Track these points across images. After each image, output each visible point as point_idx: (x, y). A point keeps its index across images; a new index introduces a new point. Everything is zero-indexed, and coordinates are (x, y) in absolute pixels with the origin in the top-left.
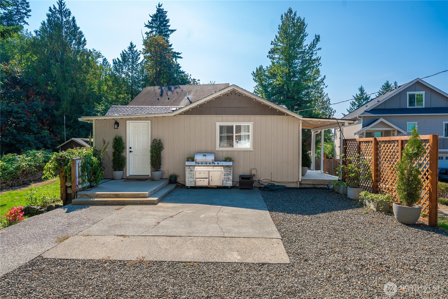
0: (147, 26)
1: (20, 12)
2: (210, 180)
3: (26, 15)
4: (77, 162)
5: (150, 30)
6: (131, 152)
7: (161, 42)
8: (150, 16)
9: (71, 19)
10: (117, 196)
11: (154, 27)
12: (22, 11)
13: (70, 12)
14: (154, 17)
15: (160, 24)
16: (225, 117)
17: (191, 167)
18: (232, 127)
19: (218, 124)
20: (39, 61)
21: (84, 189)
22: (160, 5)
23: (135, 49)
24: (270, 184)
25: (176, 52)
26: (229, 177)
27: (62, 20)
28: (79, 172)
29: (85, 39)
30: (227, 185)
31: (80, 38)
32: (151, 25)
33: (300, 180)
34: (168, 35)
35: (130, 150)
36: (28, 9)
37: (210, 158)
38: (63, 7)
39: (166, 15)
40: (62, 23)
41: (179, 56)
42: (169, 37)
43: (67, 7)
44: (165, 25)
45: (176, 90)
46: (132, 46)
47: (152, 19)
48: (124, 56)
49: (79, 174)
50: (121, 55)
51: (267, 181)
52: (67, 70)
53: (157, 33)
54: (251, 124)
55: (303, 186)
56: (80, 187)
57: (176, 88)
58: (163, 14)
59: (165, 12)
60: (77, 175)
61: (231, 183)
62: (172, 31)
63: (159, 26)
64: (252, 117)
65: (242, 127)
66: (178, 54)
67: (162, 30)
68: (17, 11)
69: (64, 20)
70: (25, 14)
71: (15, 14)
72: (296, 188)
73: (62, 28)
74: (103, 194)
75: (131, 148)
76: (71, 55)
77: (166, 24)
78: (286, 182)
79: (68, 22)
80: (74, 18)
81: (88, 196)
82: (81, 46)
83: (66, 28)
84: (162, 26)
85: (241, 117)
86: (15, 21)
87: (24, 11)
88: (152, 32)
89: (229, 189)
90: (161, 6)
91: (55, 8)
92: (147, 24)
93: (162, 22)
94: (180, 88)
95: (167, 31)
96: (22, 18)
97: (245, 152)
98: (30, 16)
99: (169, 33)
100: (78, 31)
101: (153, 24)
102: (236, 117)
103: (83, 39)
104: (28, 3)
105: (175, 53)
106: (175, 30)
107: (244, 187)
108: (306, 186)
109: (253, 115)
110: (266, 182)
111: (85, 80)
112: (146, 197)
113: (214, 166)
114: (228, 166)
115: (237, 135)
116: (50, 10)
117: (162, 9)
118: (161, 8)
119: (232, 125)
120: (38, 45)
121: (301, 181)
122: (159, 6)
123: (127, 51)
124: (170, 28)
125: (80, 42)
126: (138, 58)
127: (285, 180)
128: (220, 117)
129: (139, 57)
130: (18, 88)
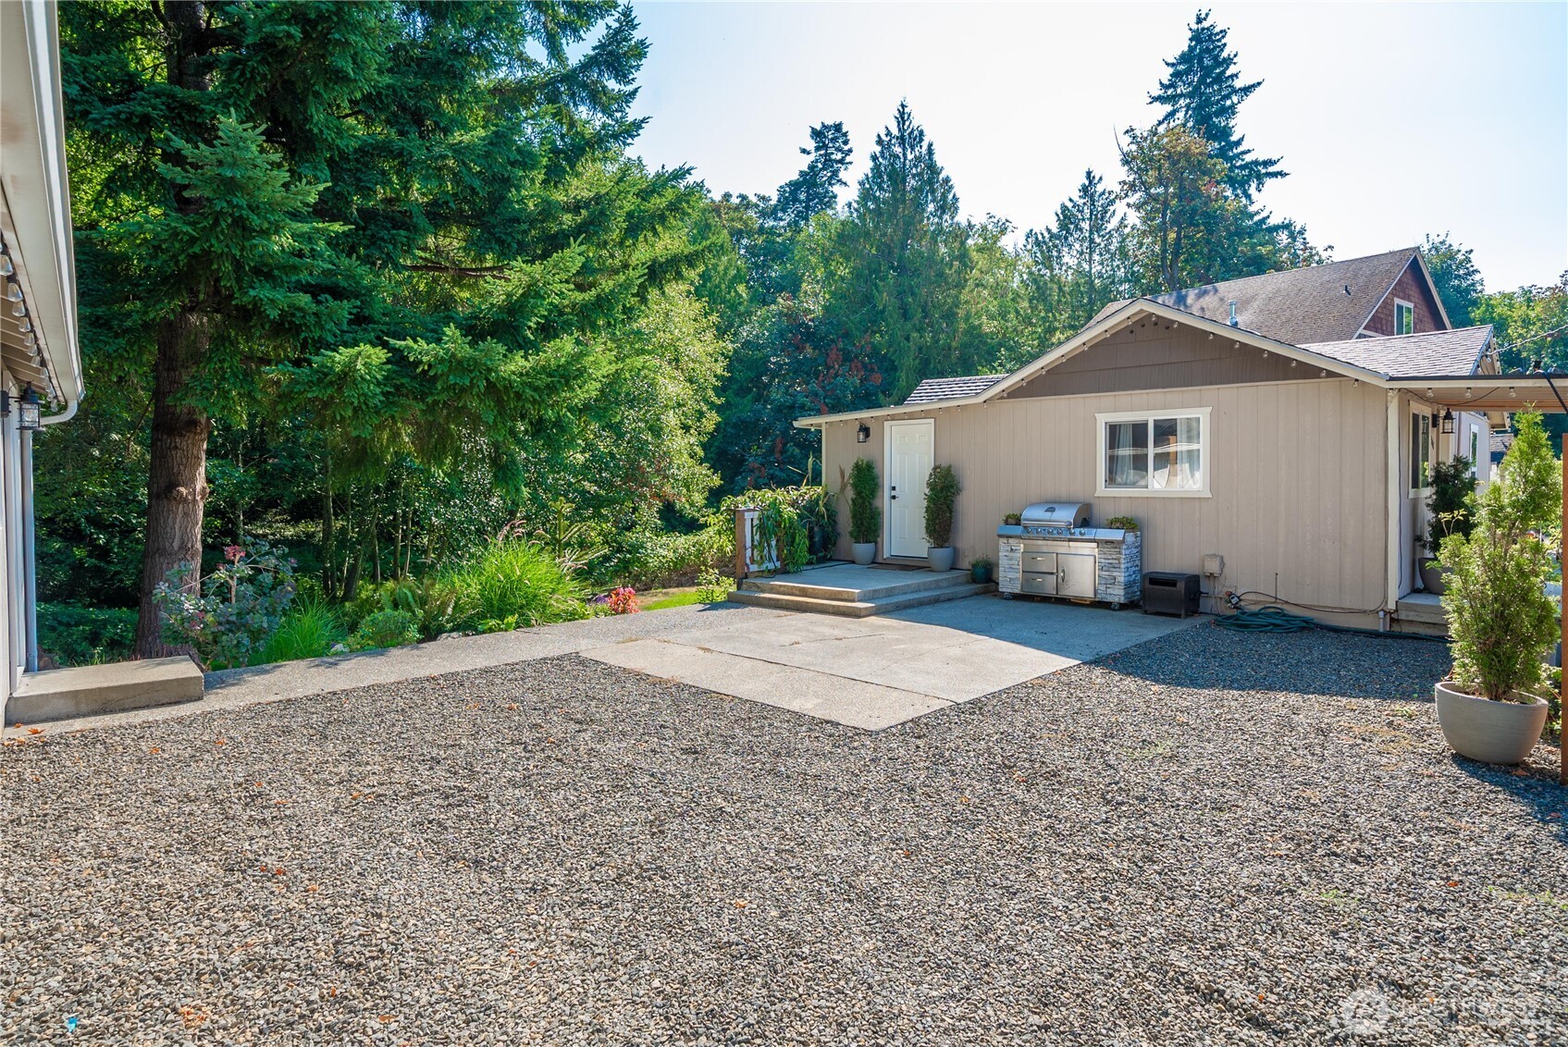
0: (1155, 99)
1: (830, 160)
2: (1060, 580)
3: (843, 164)
4: (748, 516)
5: (1168, 108)
6: (894, 497)
7: (1179, 149)
8: (1168, 64)
9: (924, 150)
10: (804, 593)
11: (1182, 95)
12: (833, 157)
13: (921, 133)
14: (1180, 64)
15: (1203, 80)
16: (1123, 397)
17: (1011, 541)
18: (1145, 425)
19: (1103, 419)
20: (857, 274)
21: (761, 574)
22: (1203, 16)
23: (1100, 188)
24: (1273, 610)
25: (1261, 159)
26: (1115, 574)
27: (905, 158)
28: (752, 537)
29: (954, 196)
30: (1109, 599)
31: (944, 196)
32: (1169, 92)
33: (1391, 606)
34: (1233, 106)
35: (893, 493)
36: (846, 148)
37: (1066, 515)
38: (907, 123)
39: (1223, 41)
40: (904, 165)
41: (1271, 169)
42: (1234, 113)
43: (915, 124)
44: (1219, 79)
45: (1201, 300)
46: (1090, 182)
47: (1171, 70)
48: (1067, 218)
49: (753, 541)
50: (1057, 215)
51: (1262, 598)
52: (911, 288)
53: (1190, 112)
54: (1203, 415)
55: (1407, 629)
56: (754, 568)
57: (1203, 294)
58: (1213, 42)
59: (1221, 32)
60: (749, 544)
61: (1122, 592)
62: (1247, 90)
63: (1197, 88)
64: (1210, 391)
65: (1178, 422)
66: (1267, 163)
67: (1208, 99)
68: (826, 160)
69: (910, 157)
70: (841, 161)
71: (821, 169)
72: (1374, 634)
73: (904, 181)
74: (781, 586)
75: (894, 488)
76: (924, 246)
77: (1224, 72)
78: (1332, 610)
79: (918, 159)
80: (930, 145)
81: (758, 587)
82: (946, 217)
83: (914, 176)
84: (1209, 85)
85: (1174, 394)
86: (822, 185)
87: (839, 156)
88: (1171, 114)
89: (1114, 610)
90: (1205, 19)
91: (889, 133)
92: (1157, 92)
93: (1207, 71)
94: (1216, 291)
95: (1228, 97)
96: (835, 173)
97: (1189, 501)
98: (851, 163)
99: (1236, 101)
100: (941, 177)
101: (1175, 88)
102: (1157, 395)
103: (950, 197)
104: (845, 134)
105: (1256, 163)
106: (1259, 84)
107: (1160, 610)
108: (1422, 630)
109: (1211, 384)
110: (1256, 603)
111: (957, 306)
112: (853, 601)
113: (1070, 540)
114: (1112, 542)
115: (1159, 450)
116: (880, 142)
117: (1208, 29)
118: (1206, 24)
119: (1145, 418)
120: (852, 238)
121: (1396, 611)
122: (1199, 21)
123: (1076, 198)
124: (1238, 84)
125: (948, 206)
126: (1108, 215)
127: (1329, 600)
128: (1107, 398)
129: (1112, 208)
130: (809, 350)
